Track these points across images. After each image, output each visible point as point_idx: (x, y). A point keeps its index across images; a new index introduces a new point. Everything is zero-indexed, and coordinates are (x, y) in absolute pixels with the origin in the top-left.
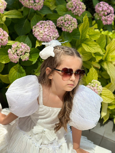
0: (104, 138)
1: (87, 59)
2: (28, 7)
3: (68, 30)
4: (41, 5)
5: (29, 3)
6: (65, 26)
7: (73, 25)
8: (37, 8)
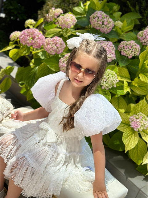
0: (140, 191)
1: (144, 93)
2: (96, 27)
3: (127, 54)
4: (109, 28)
5: (97, 24)
6: (125, 49)
7: (133, 50)
8: (105, 31)
